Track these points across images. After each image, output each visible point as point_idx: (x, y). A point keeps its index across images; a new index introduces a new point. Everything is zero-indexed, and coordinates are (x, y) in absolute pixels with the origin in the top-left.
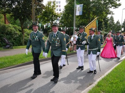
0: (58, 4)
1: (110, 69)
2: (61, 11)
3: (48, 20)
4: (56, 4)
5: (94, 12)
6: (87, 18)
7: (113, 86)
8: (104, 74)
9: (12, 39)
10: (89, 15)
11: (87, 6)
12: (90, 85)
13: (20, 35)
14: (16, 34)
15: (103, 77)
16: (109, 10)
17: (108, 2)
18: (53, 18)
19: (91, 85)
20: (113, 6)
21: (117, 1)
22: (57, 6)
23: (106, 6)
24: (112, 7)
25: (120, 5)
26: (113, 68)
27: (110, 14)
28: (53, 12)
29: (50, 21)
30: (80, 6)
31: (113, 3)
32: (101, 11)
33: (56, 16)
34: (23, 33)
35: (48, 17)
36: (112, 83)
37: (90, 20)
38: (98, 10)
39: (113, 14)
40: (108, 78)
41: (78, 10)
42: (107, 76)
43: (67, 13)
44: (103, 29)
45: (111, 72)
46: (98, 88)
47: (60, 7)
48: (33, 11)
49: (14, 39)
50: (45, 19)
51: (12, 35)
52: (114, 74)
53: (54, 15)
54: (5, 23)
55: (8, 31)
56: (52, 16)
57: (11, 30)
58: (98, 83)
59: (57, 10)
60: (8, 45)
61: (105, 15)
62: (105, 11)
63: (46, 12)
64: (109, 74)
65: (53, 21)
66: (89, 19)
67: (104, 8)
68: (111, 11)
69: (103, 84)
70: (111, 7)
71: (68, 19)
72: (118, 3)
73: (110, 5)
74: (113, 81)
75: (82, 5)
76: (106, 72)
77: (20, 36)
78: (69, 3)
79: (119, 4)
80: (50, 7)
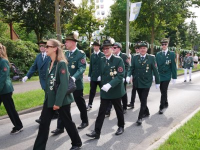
0: (100, 4)
1: (190, 113)
2: (105, 16)
3: (83, 32)
4: (96, 4)
5: (160, 14)
6: (149, 26)
7: (196, 142)
8: (179, 122)
9: (24, 65)
10: (152, 20)
11: (149, 4)
12: (156, 141)
14: (30, 55)
15: (178, 126)
16: (187, 10)
18: (91, 27)
19: (158, 142)
20: (194, 3)
22: (98, 7)
23: (183, 3)
24: (193, 5)
26: (196, 112)
27: (189, 17)
28: (91, 18)
29: (87, 33)
30: (137, 5)
32: (174, 13)
35: (82, 26)
36: (194, 138)
37: (155, 29)
38: (168, 11)
39: (195, 17)
40: (187, 128)
41: (134, 12)
42: (185, 124)
43: (115, 18)
44: (177, 44)
45: (193, 118)
46: (169, 147)
47: (102, 8)
48: (58, 17)
49: (28, 65)
50: (78, 29)
51: (24, 58)
52: (198, 121)
53: (93, 22)
54: (11, 38)
55: (17, 52)
56: (90, 25)
57: (22, 50)
58: (170, 137)
59: (98, 14)
60: (17, 75)
61: (180, 19)
62: (181, 11)
63: (79, 18)
64: (188, 122)
65: (92, 32)
66: (153, 27)
67: (178, 7)
68: (191, 12)
69: (177, 140)
70: (191, 6)
71: (116, 28)
73: (190, 2)
74: (195, 134)
75: (141, 2)
76: (184, 118)
78: (118, 1)
80: (85, 8)
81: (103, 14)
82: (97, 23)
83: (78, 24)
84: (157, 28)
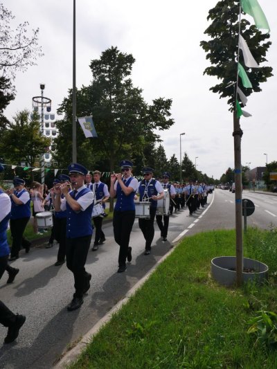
0: (49, 121)
3: (22, 155)
4: (45, 121)
5: (120, 134)
6: (107, 150)
15: (120, 305)
16: (151, 133)
17: (148, 117)
18: (34, 149)
19: (70, 352)
20: (158, 125)
21: (165, 116)
22: (47, 125)
23: (146, 124)
24: (158, 127)
25: (171, 122)
27: (154, 141)
28: (32, 137)
30: (87, 120)
31: (159, 119)
32: (136, 134)
33: (42, 146)
35: (21, 148)
37: (115, 153)
38: (128, 132)
39: (160, 141)
50: (14, 152)
53: (36, 143)
56: (31, 146)
59: (48, 133)
61: (144, 142)
64: (137, 292)
65: (34, 155)
66: (112, 151)
68: (155, 135)
70: (154, 127)
72: (167, 118)
73: (154, 123)
75: (91, 117)
79: (171, 120)
80: (25, 124)
81: (54, 134)
82: (41, 144)
83: (15, 145)
84: (117, 152)
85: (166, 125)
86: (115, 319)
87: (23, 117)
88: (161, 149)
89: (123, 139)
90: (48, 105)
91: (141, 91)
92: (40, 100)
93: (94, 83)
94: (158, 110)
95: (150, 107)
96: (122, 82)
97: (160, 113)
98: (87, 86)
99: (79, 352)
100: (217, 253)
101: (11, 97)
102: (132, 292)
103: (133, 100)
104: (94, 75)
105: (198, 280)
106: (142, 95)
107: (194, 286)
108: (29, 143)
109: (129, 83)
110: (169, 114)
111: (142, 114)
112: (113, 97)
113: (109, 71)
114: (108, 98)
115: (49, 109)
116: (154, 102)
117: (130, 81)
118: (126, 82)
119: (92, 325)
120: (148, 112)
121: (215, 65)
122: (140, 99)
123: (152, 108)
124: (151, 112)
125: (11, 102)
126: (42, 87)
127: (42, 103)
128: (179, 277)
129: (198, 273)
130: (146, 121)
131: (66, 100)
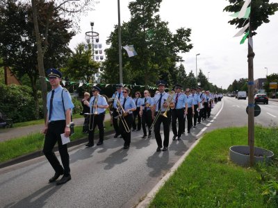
0: (98, 49)
2: (103, 60)
3: (81, 75)
4: (95, 49)
5: (152, 57)
6: (142, 69)
9: (16, 110)
10: (145, 63)
12: (141, 201)
13: (32, 101)
14: (24, 100)
15: (167, 176)
16: (176, 55)
17: (173, 43)
18: (89, 70)
20: (181, 49)
21: (186, 42)
22: (97, 53)
23: (172, 48)
24: (180, 51)
25: (191, 47)
27: (178, 61)
28: (88, 61)
29: (86, 77)
31: (182, 44)
32: (164, 57)
33: (94, 67)
34: (36, 99)
35: (80, 70)
36: (184, 194)
38: (158, 55)
39: (183, 61)
44: (169, 85)
47: (101, 53)
49: (21, 110)
50: (75, 73)
51: (16, 102)
53: (91, 66)
54: (6, 83)
55: (8, 97)
56: (87, 68)
57: (15, 94)
59: (97, 58)
61: (170, 62)
62: (171, 56)
63: (75, 62)
65: (89, 74)
66: (147, 70)
68: (179, 57)
70: (178, 51)
71: (111, 71)
72: (188, 44)
73: (177, 48)
77: (31, 103)
78: (113, 45)
79: (191, 45)
80: (82, 52)
81: (102, 59)
83: (77, 68)
84: (150, 71)
85: (187, 48)
86: (167, 184)
87: (81, 47)
88: (182, 67)
89: (154, 60)
90: (97, 37)
91: (167, 23)
92: (91, 34)
93: (132, 19)
94: (181, 37)
95: (174, 35)
96: (153, 17)
97: (182, 39)
98: (127, 22)
99: (148, 203)
100: (232, 143)
101: (73, 34)
102: (175, 168)
103: (161, 30)
104: (132, 14)
105: (221, 162)
106: (168, 26)
107: (219, 166)
108: (85, 66)
109: (158, 18)
110: (189, 40)
111: (169, 41)
112: (146, 29)
113: (143, 10)
114: (142, 30)
115: (97, 41)
116: (178, 31)
117: (158, 16)
118: (156, 17)
119: (151, 188)
120: (173, 39)
121: (232, 4)
122: (167, 30)
123: (176, 36)
124: (175, 39)
125: (73, 37)
126: (92, 24)
127: (93, 36)
128: (206, 159)
129: (220, 156)
130: (171, 46)
131: (112, 33)
